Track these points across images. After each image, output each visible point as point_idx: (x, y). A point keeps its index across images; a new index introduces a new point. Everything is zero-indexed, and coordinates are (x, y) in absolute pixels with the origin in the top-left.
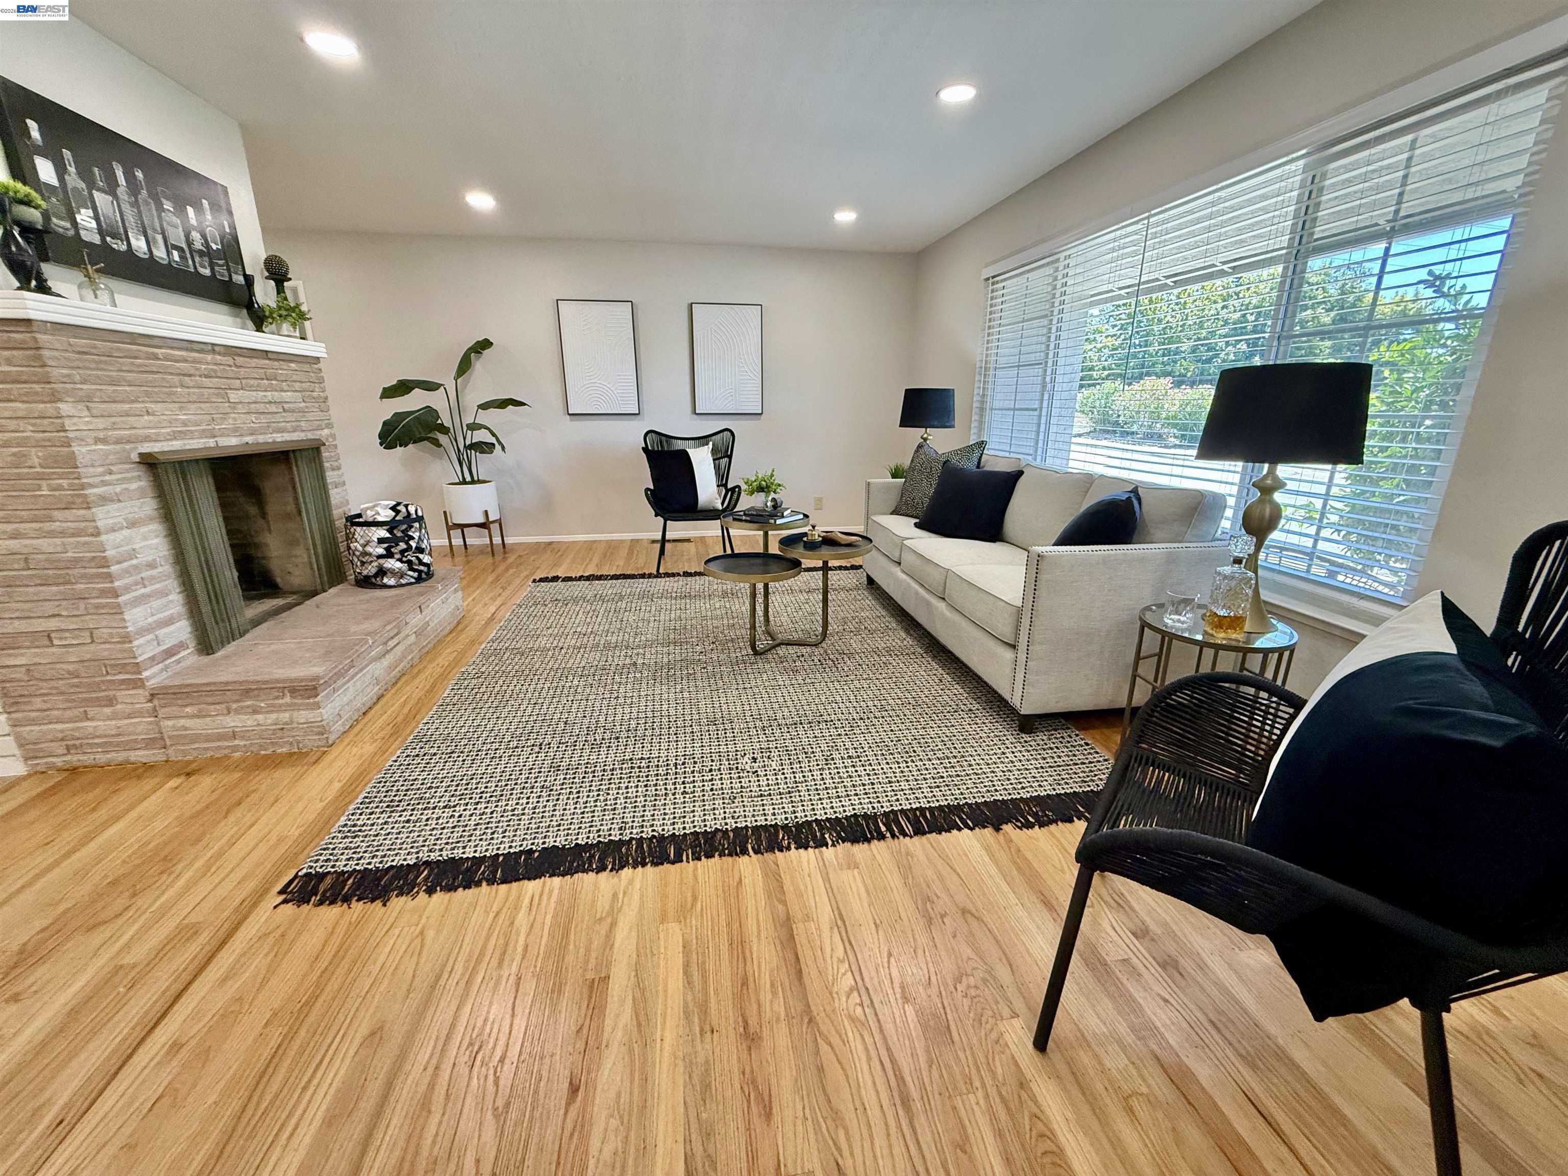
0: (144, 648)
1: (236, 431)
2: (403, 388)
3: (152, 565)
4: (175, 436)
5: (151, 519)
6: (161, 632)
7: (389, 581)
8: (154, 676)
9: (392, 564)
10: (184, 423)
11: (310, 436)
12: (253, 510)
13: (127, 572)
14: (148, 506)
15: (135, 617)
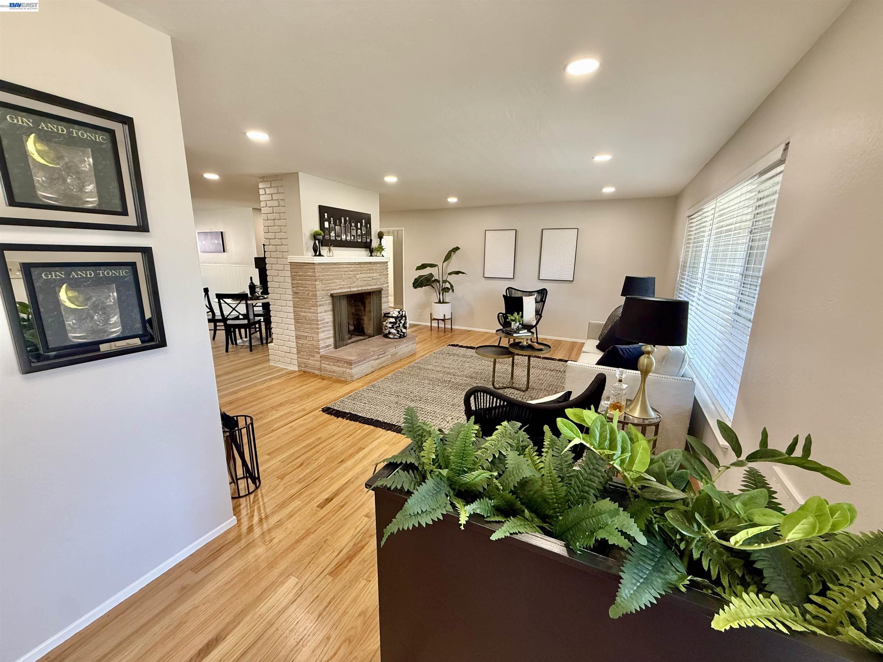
0: (322, 344)
1: (357, 286)
2: (423, 266)
3: (327, 323)
4: (340, 288)
5: (330, 311)
6: (326, 341)
7: (391, 336)
8: (322, 352)
9: (393, 331)
10: (343, 285)
11: (380, 287)
12: (362, 308)
13: (321, 324)
14: (330, 307)
15: (322, 336)
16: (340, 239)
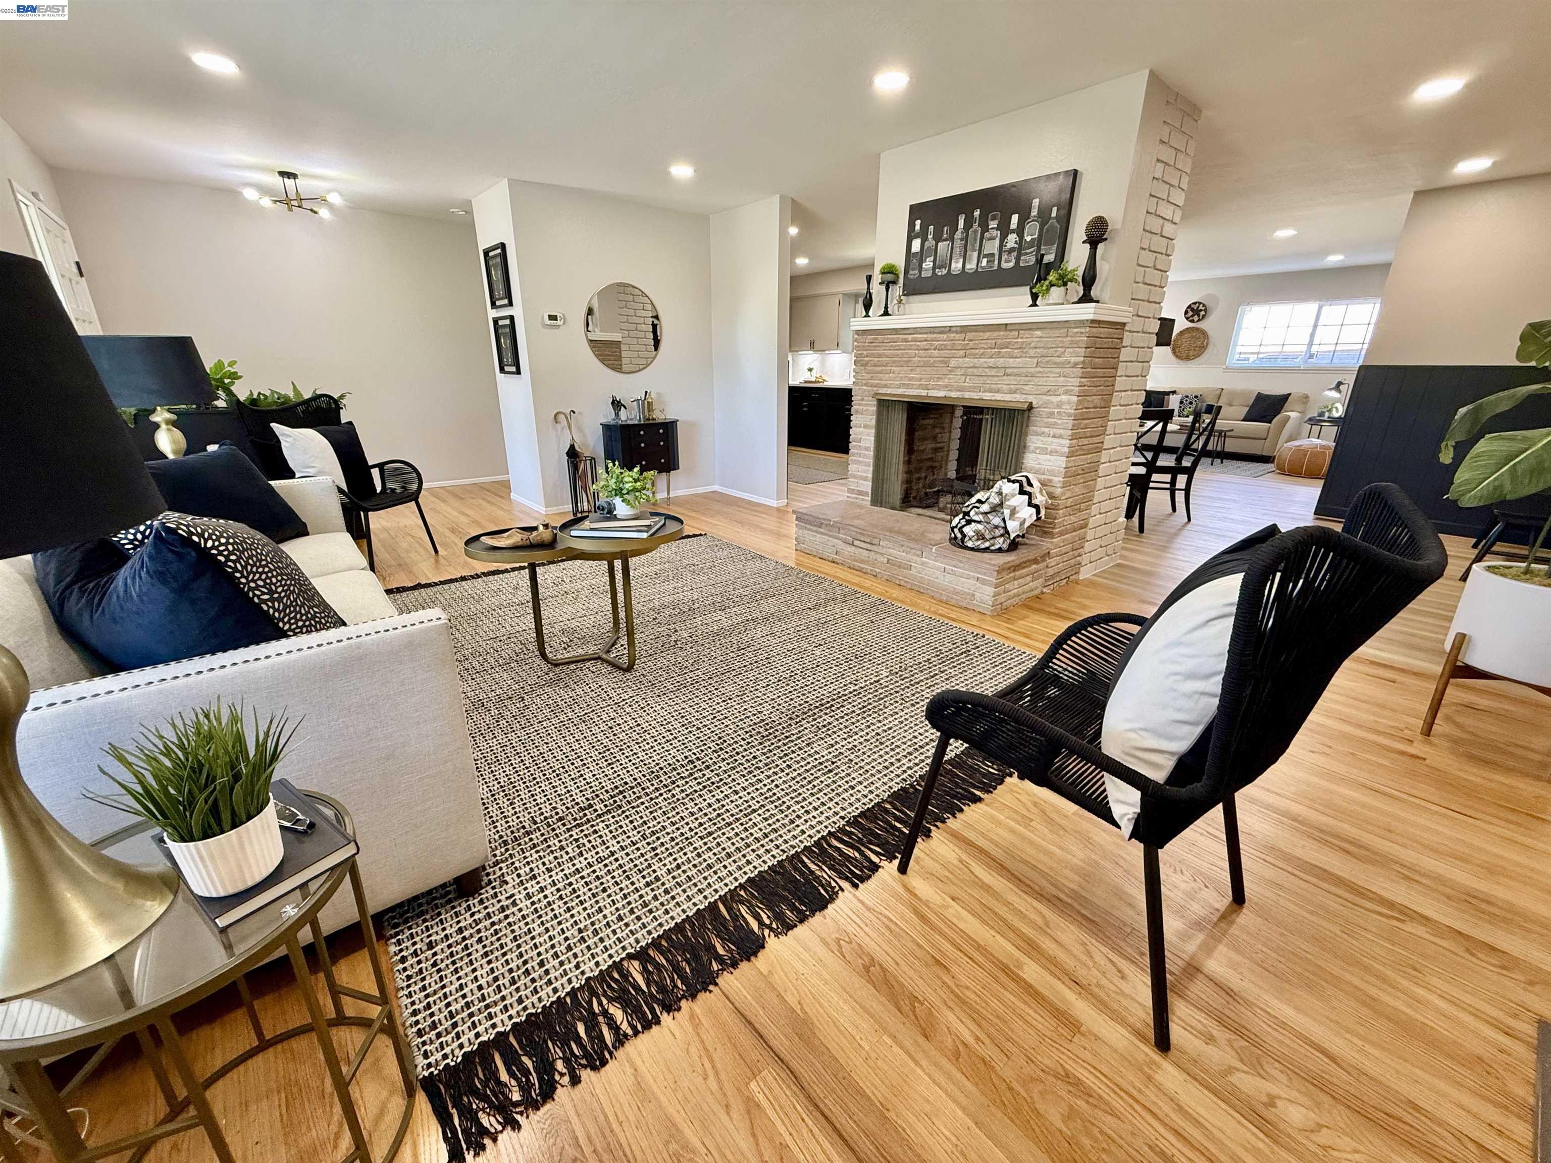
0: (851, 484)
1: (947, 387)
5: (873, 427)
6: (860, 482)
11: (1029, 398)
14: (873, 420)
15: (853, 469)
16: (945, 272)
